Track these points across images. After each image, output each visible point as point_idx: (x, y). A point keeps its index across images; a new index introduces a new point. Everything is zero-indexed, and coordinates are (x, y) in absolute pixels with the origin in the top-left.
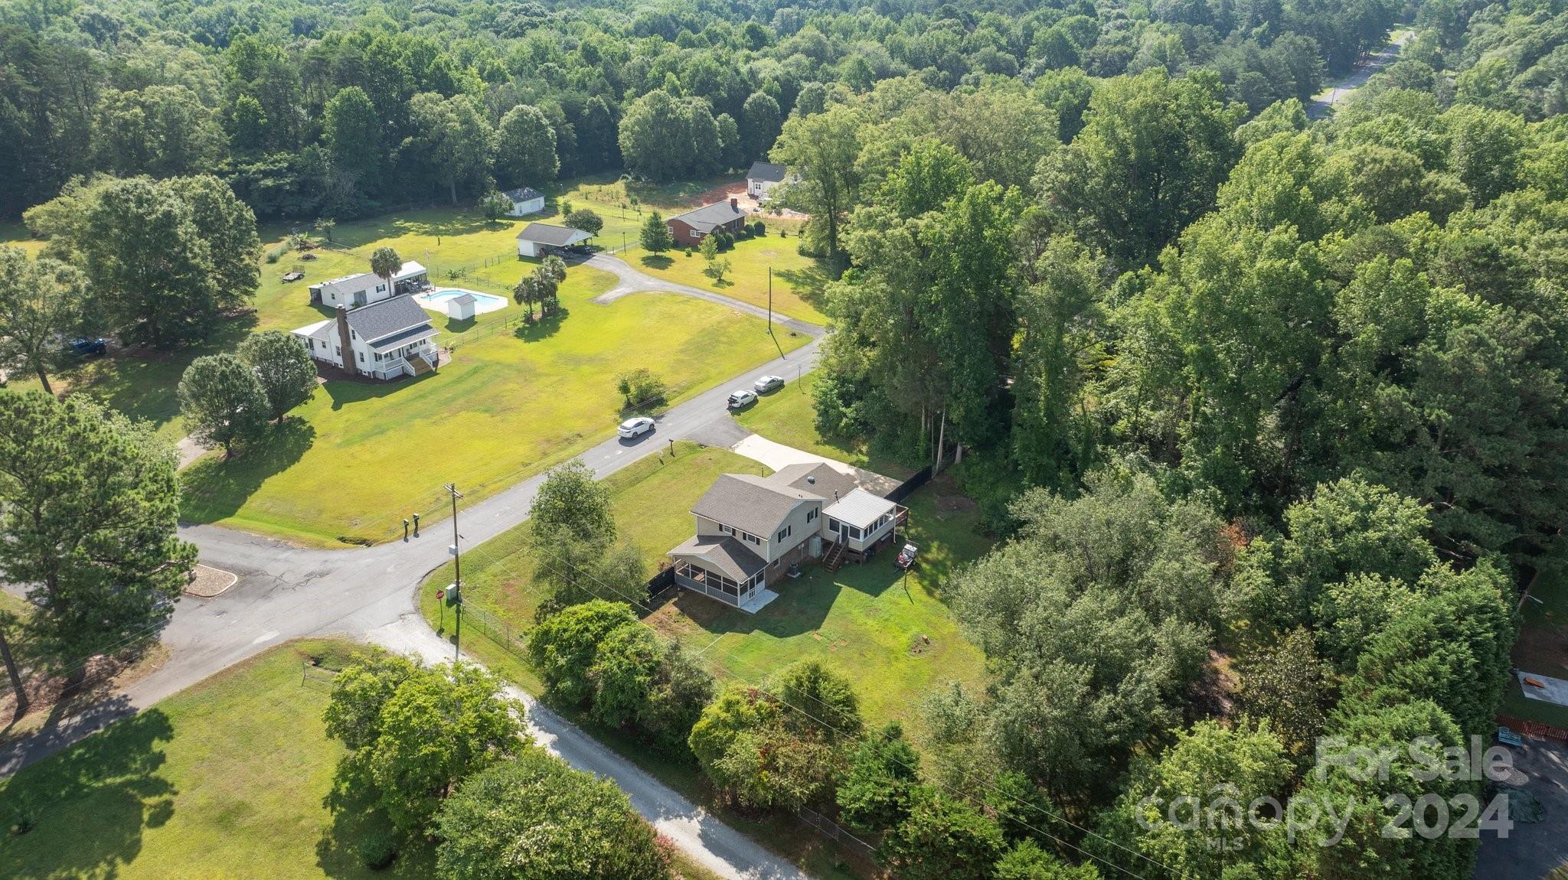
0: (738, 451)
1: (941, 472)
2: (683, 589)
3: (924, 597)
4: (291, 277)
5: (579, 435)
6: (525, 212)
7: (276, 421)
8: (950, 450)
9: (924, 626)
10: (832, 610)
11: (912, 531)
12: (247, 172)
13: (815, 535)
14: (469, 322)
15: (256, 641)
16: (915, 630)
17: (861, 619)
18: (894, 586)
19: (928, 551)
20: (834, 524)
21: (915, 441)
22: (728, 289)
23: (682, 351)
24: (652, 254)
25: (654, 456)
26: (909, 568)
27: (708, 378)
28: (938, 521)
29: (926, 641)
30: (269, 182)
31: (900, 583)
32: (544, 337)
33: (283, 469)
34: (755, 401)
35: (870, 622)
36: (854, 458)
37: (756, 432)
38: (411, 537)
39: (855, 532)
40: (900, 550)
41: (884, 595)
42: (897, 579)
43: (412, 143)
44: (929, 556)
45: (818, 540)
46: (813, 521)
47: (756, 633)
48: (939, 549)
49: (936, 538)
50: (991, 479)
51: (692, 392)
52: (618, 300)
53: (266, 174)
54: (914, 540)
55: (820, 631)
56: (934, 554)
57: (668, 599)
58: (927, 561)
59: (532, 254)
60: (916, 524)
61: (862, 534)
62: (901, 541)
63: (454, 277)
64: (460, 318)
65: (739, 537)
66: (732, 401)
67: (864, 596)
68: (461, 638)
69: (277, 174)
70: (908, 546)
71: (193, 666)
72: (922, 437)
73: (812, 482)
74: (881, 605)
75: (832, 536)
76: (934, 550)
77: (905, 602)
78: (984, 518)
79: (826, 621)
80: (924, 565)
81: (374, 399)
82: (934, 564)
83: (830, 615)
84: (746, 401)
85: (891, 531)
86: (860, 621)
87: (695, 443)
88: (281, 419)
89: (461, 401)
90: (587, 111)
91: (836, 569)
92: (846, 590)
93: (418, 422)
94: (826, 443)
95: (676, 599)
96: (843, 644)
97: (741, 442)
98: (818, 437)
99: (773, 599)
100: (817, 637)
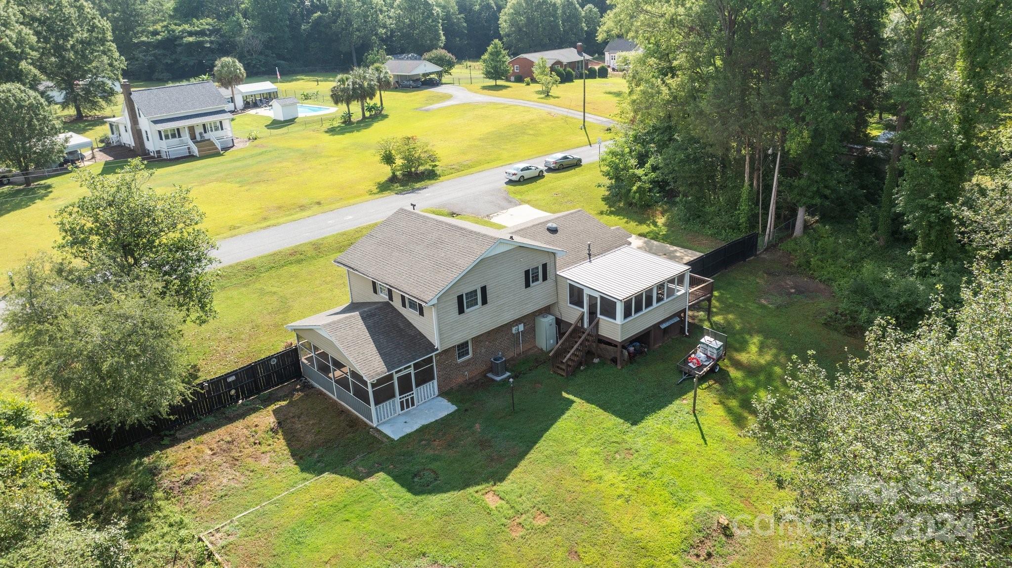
0: (494, 220)
1: (771, 245)
2: (307, 387)
3: (729, 431)
5: (319, 203)
8: (786, 219)
9: (723, 493)
10: (542, 444)
11: (718, 319)
12: (173, 31)
13: (547, 310)
16: (704, 501)
17: (595, 468)
18: (672, 407)
19: (743, 346)
20: (576, 294)
21: (733, 204)
22: (552, 100)
24: (493, 82)
26: (703, 379)
28: (763, 307)
29: (726, 531)
30: (191, 39)
31: (683, 404)
34: (540, 176)
35: (610, 476)
37: (528, 202)
39: (608, 307)
40: (693, 344)
41: (652, 423)
42: (680, 393)
43: (320, 17)
44: (743, 357)
45: (549, 319)
46: (538, 287)
47: (380, 479)
48: (762, 348)
49: (758, 332)
50: (851, 254)
52: (442, 108)
53: (191, 34)
54: (717, 331)
55: (503, 487)
56: (751, 354)
57: (267, 401)
58: (738, 365)
60: (726, 309)
61: (620, 309)
62: (697, 331)
63: (307, 99)
64: (283, 119)
65: (397, 304)
67: (611, 421)
69: (202, 33)
70: (706, 339)
72: (744, 196)
73: (553, 231)
74: (640, 441)
75: (572, 314)
76: (754, 349)
77: (691, 438)
78: (843, 306)
79: (523, 464)
80: (734, 373)
82: (751, 371)
83: (533, 455)
85: (681, 314)
86: (589, 473)
90: (477, 7)
91: (573, 371)
92: (580, 406)
94: (612, 213)
95: (284, 403)
96: (540, 522)
97: (503, 212)
98: (604, 208)
99: (441, 416)
100: (492, 501)
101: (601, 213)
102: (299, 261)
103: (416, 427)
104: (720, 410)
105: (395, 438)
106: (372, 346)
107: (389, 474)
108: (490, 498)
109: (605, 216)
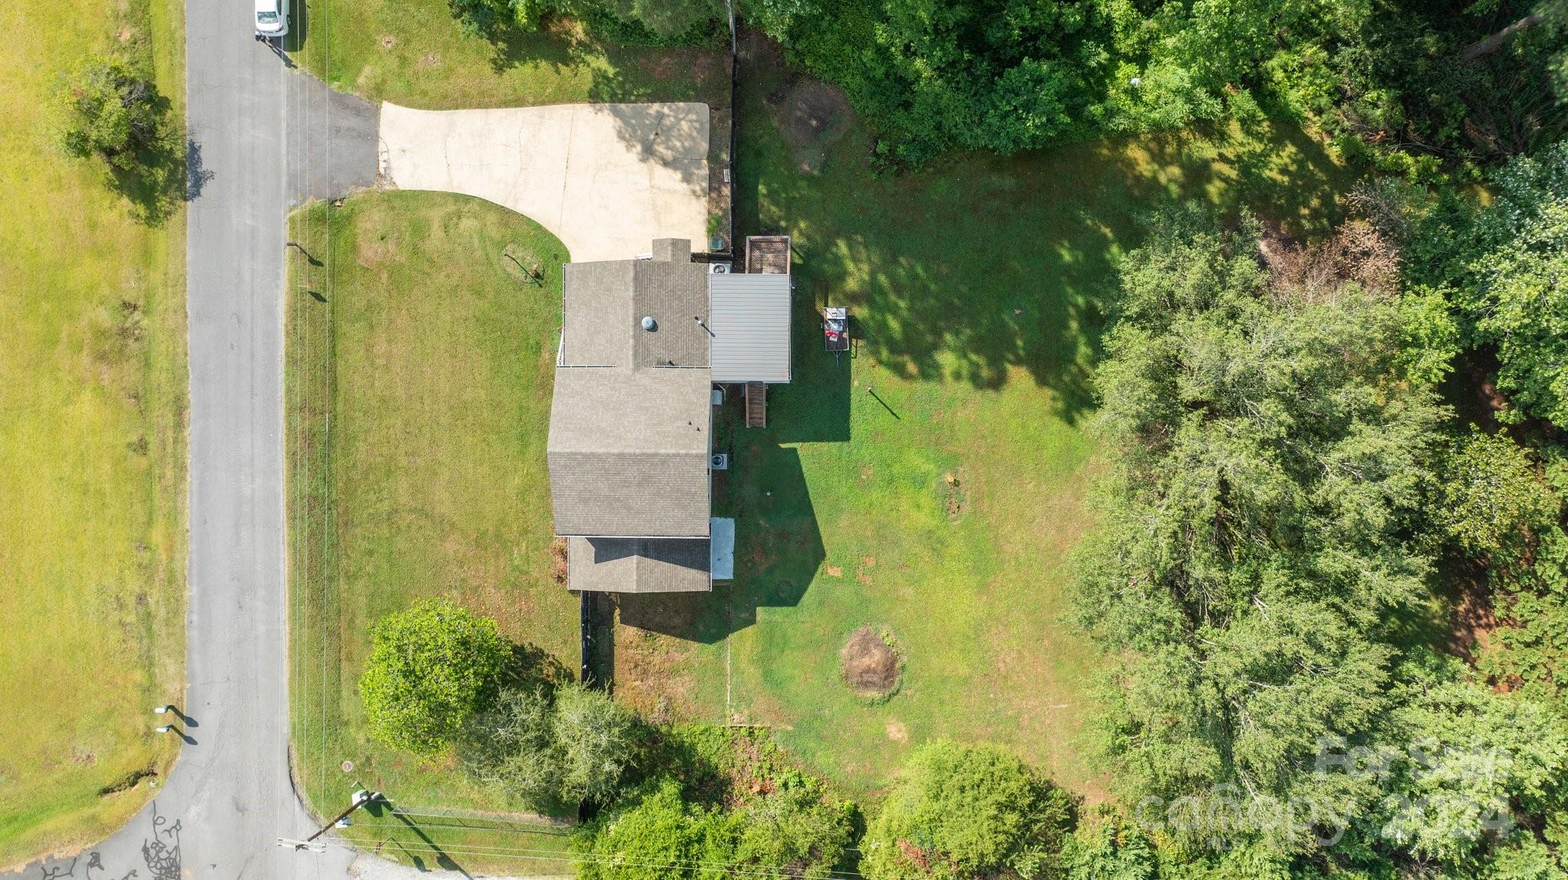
0: (403, 182)
11: (796, 238)
17: (862, 500)
18: (854, 399)
31: (857, 386)
35: (875, 498)
37: (378, 93)
47: (762, 612)
55: (830, 558)
67: (834, 449)
73: (654, 328)
74: (865, 453)
79: (822, 531)
83: (820, 520)
87: (316, 202)
92: (803, 450)
95: (617, 611)
96: (871, 563)
97: (382, 147)
98: (491, 50)
99: (732, 533)
100: (835, 572)
101: (499, 69)
102: (329, 444)
103: (731, 558)
104: (884, 372)
105: (731, 577)
106: (679, 567)
107: (762, 605)
108: (831, 570)
109: (509, 72)
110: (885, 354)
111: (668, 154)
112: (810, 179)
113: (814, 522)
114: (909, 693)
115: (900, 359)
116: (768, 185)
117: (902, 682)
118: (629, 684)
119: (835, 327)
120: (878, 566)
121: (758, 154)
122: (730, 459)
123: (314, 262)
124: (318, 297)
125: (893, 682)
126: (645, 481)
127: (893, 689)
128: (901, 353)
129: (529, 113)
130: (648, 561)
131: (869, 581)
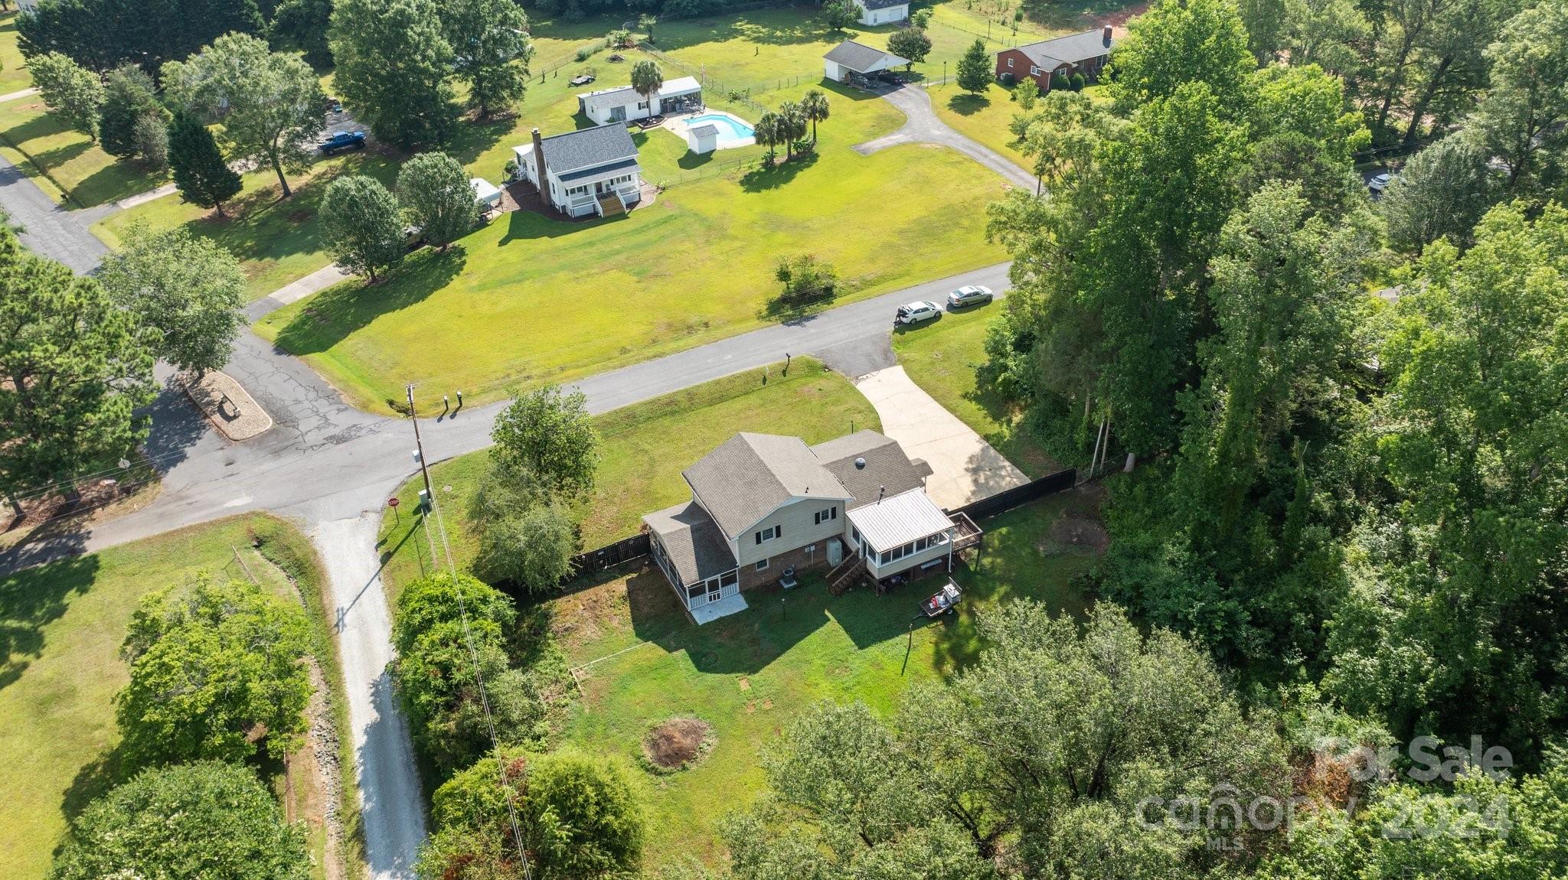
0: (861, 387)
1: (1095, 479)
3: (926, 667)
4: (579, 81)
5: (706, 325)
6: (880, 21)
7: (439, 249)
10: (792, 650)
14: (706, 157)
15: (229, 505)
17: (817, 677)
18: (897, 639)
20: (855, 533)
23: (901, 232)
24: (969, 92)
25: (760, 372)
26: (934, 619)
27: (908, 273)
31: (907, 637)
32: (768, 187)
33: (403, 306)
34: (937, 317)
35: (825, 685)
36: (994, 429)
37: (903, 362)
38: (447, 417)
40: (938, 589)
41: (874, 651)
42: (909, 629)
44: (980, 606)
45: (837, 545)
46: (827, 523)
47: (682, 654)
49: (1011, 581)
51: (874, 290)
52: (884, 150)
55: (755, 677)
56: (989, 604)
57: (625, 571)
59: (836, 78)
63: (735, 98)
64: (698, 152)
66: (902, 313)
67: (845, 643)
68: (394, 560)
70: (949, 587)
71: (161, 516)
74: (857, 663)
75: (854, 544)
77: (894, 668)
79: (774, 663)
80: (963, 619)
81: (545, 238)
83: (782, 658)
84: (920, 316)
85: (945, 557)
86: (812, 680)
87: (820, 362)
88: (445, 248)
89: (622, 257)
91: (841, 592)
92: (831, 625)
93: (562, 275)
94: (977, 399)
95: (634, 575)
96: (767, 707)
97: (874, 373)
98: (972, 387)
99: (736, 610)
100: (744, 685)
101: (965, 396)
102: (673, 413)
103: (716, 617)
104: (930, 649)
105: (700, 623)
106: (694, 557)
107: (688, 651)
108: (744, 683)
109: (966, 401)
110: (945, 646)
111: (982, 480)
112: (1035, 553)
113: (779, 655)
114: (663, 785)
115: (948, 657)
116: (1009, 533)
117: (670, 774)
118: (578, 602)
119: (941, 599)
120: (767, 712)
121: (1025, 520)
122: (795, 588)
123: (784, 373)
124: (764, 380)
125: (667, 765)
126: (751, 484)
127: (661, 768)
128: (954, 656)
129: (952, 417)
130: (689, 535)
131: (749, 711)
